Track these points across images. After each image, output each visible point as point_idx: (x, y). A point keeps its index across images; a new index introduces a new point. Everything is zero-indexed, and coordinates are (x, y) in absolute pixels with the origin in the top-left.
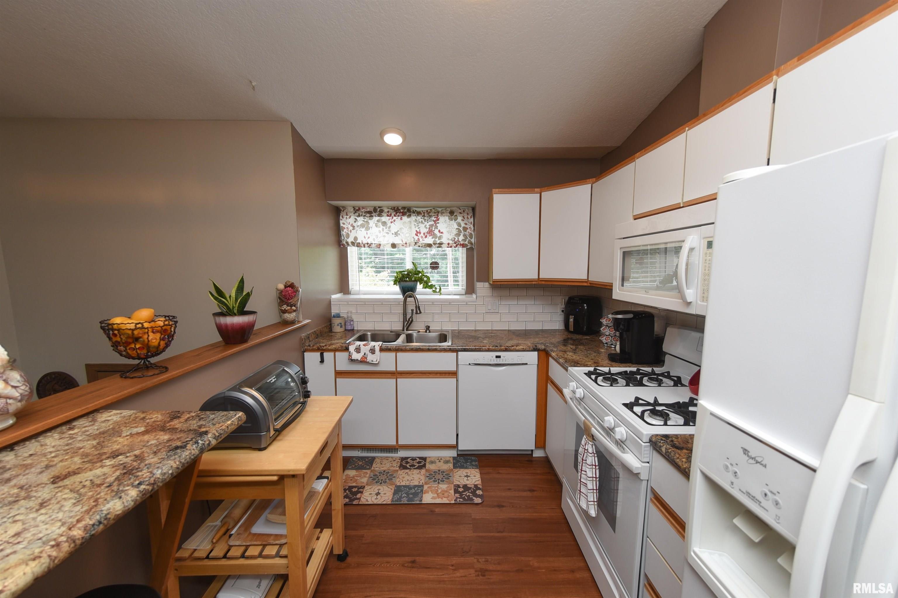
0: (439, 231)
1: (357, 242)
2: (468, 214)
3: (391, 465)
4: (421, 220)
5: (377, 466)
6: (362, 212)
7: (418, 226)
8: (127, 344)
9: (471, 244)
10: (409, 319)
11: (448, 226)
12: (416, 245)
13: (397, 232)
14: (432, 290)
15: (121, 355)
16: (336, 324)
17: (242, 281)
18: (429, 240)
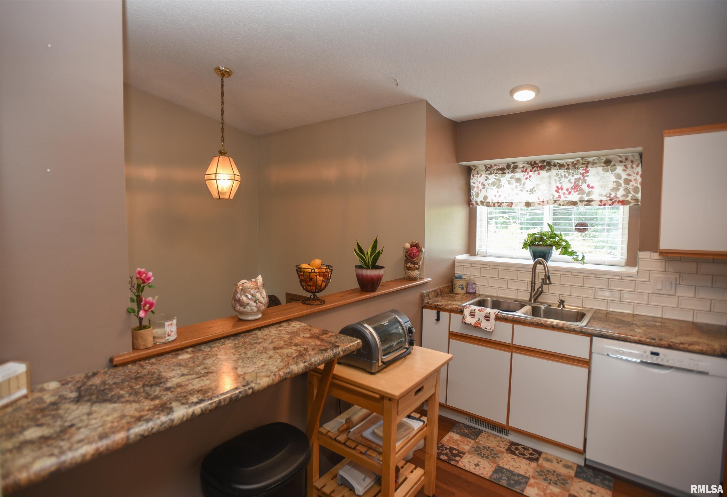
0: (588, 186)
1: (487, 201)
2: (632, 162)
3: (498, 444)
4: (563, 174)
5: (482, 440)
6: (494, 169)
7: (559, 181)
8: (306, 282)
9: (637, 200)
10: (538, 289)
11: (601, 179)
12: (555, 204)
13: (533, 189)
14: (571, 257)
15: (303, 288)
16: (457, 286)
17: (376, 242)
18: (575, 197)
